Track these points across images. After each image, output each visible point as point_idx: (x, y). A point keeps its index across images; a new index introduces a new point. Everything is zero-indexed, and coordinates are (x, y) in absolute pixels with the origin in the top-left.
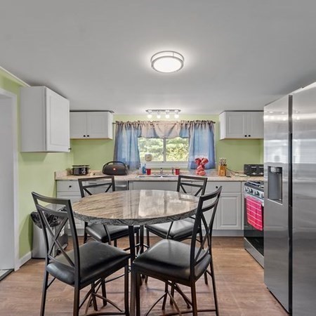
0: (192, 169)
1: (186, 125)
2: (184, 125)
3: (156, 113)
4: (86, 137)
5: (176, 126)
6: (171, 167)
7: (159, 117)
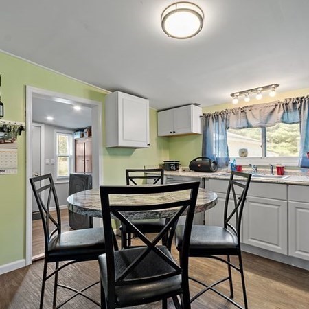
0: (302, 167)
1: (294, 104)
2: (291, 105)
3: (243, 96)
4: (173, 134)
5: (278, 107)
6: (268, 164)
7: (247, 100)
